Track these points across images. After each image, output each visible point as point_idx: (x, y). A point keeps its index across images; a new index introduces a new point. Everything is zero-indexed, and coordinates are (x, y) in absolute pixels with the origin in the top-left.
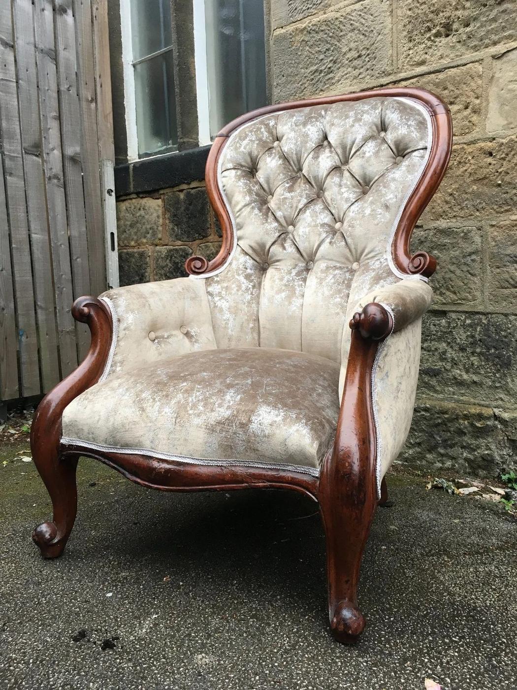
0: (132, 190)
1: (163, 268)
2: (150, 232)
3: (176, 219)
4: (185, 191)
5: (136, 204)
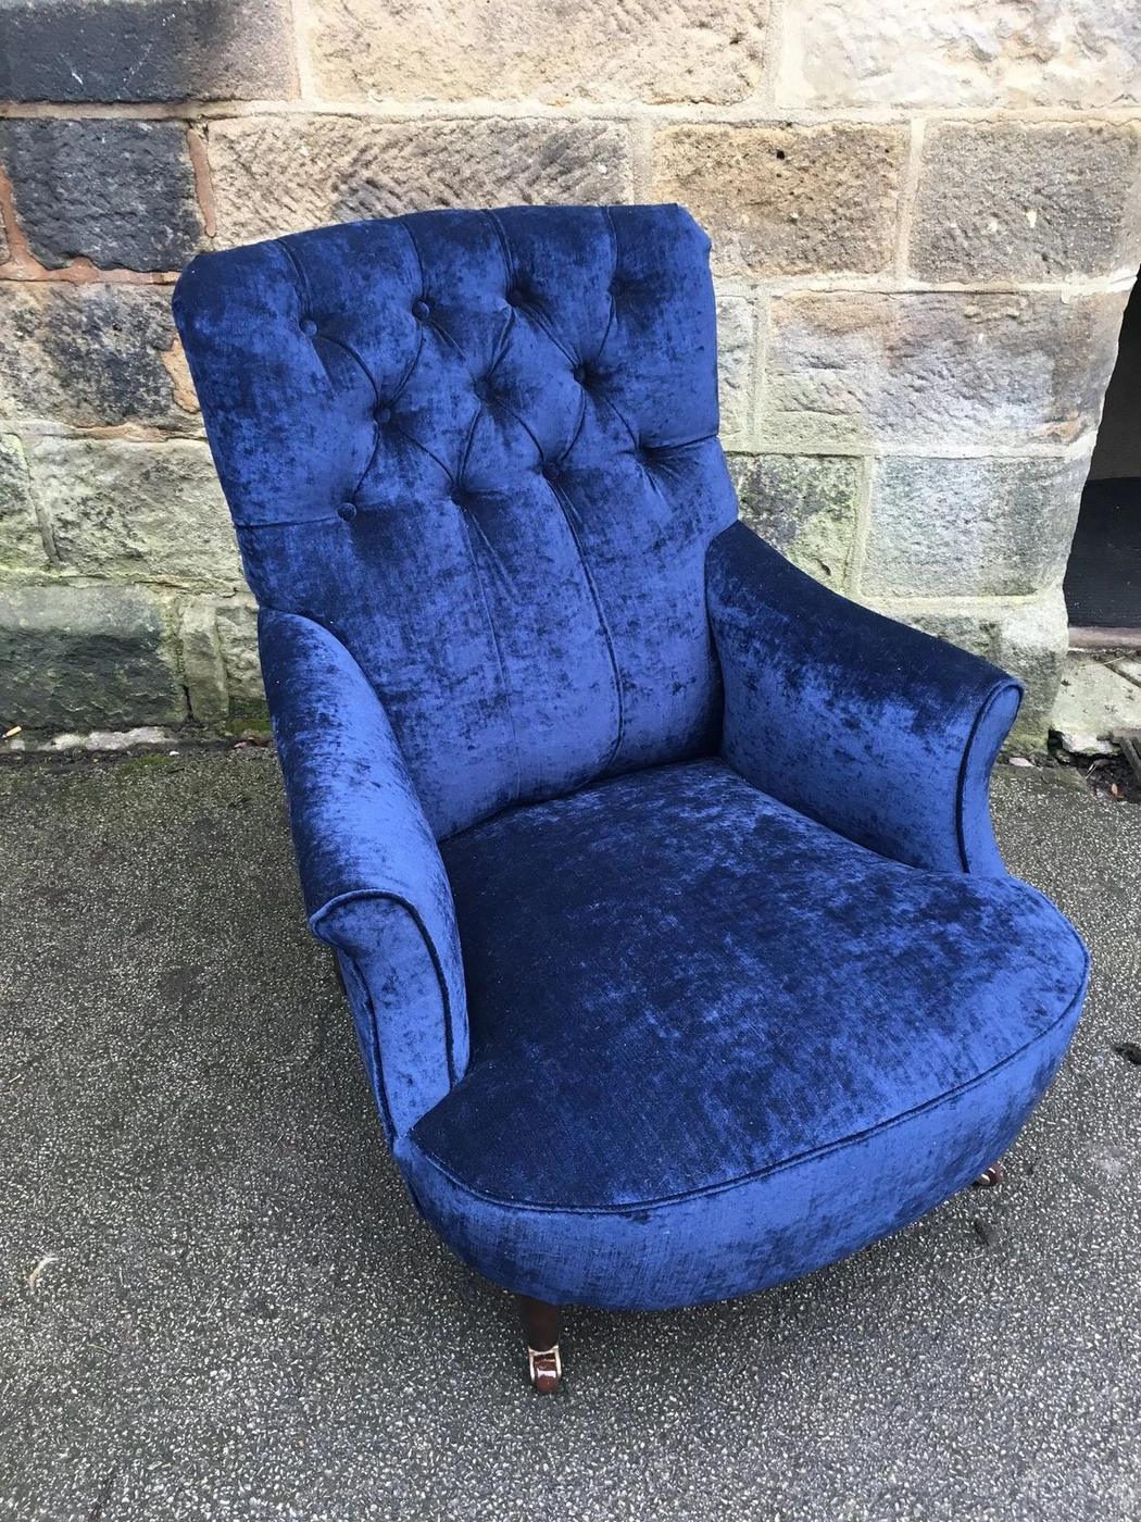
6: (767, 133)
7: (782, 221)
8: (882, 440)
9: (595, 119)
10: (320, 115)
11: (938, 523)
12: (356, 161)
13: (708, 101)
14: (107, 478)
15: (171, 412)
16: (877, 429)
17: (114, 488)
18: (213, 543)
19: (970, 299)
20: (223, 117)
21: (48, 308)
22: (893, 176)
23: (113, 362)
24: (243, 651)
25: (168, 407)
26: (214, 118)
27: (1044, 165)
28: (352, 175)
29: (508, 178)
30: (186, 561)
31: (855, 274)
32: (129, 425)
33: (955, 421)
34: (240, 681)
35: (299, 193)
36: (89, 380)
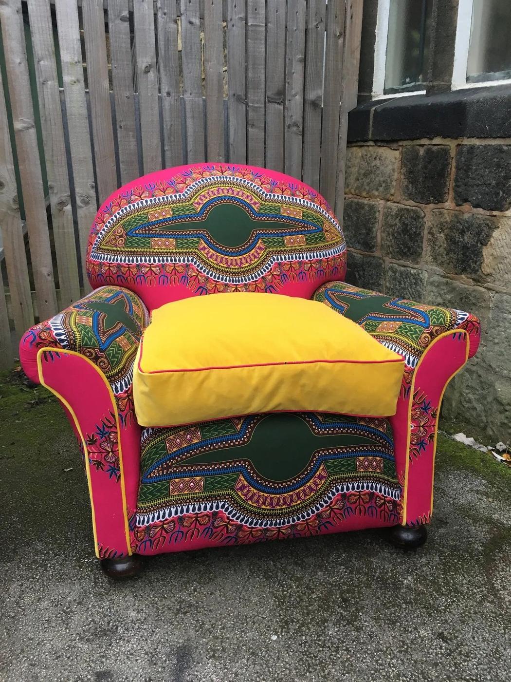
0: (370, 136)
1: (391, 226)
2: (384, 185)
3: (411, 175)
4: (426, 146)
5: (372, 153)
14: (449, 297)
15: (478, 273)
17: (450, 301)
21: (451, 221)
23: (465, 247)
25: (478, 270)
32: (463, 276)
34: (464, 407)
36: (455, 253)
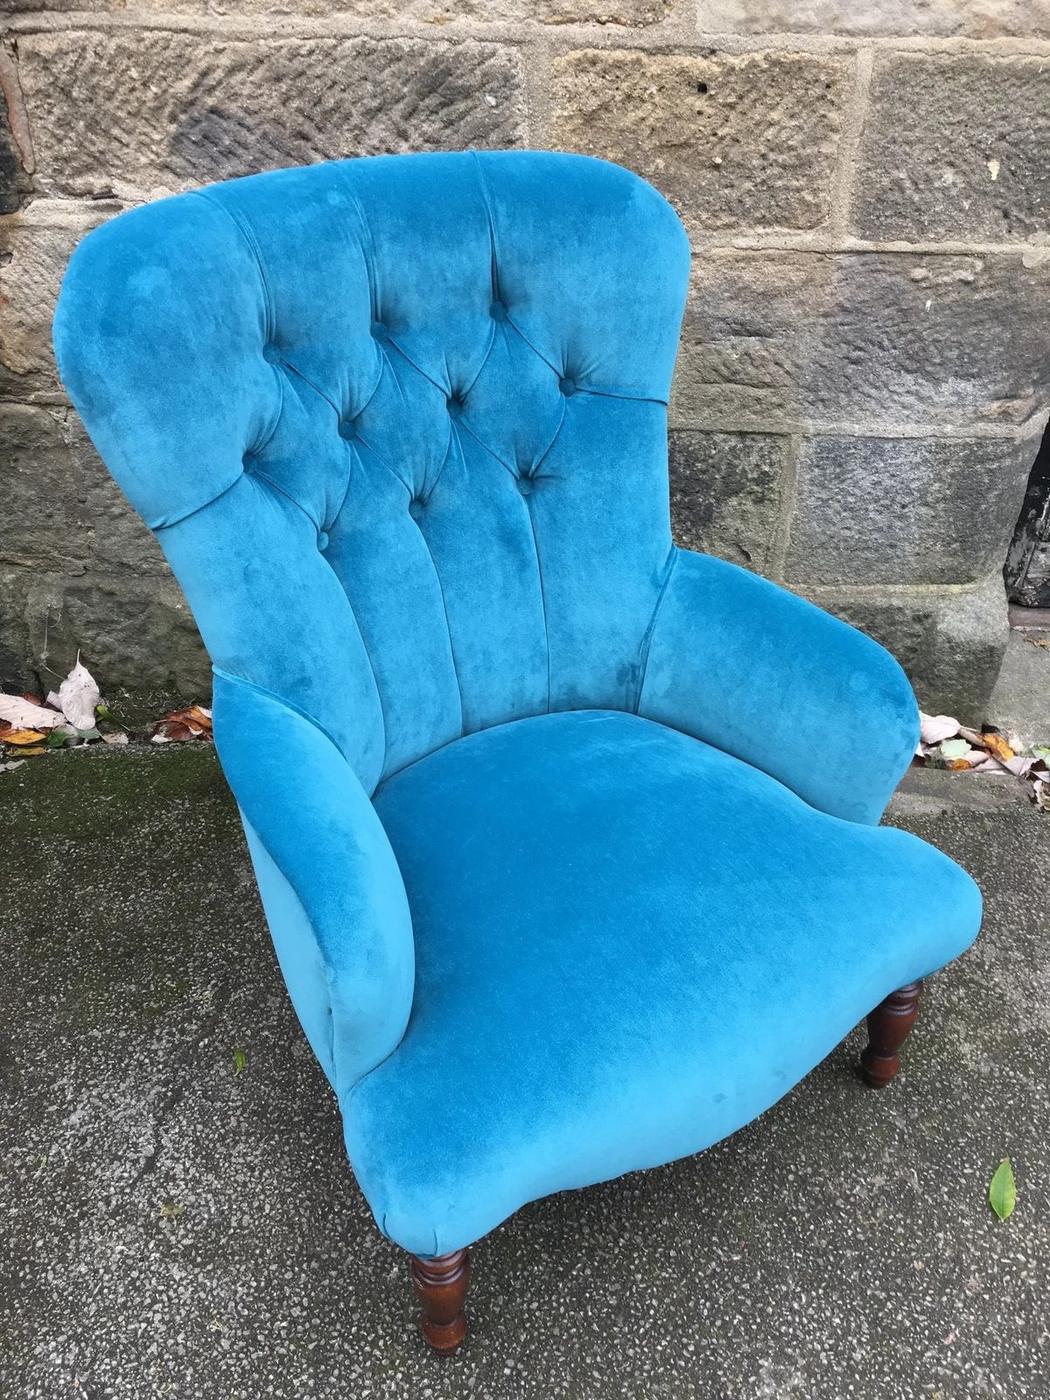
6: (687, 61)
7: (703, 165)
8: (812, 417)
9: (481, 40)
10: (151, 29)
11: (871, 507)
12: (196, 86)
13: (616, 21)
16: (806, 405)
18: (57, 518)
19: (916, 260)
20: (34, 31)
22: (834, 116)
24: (98, 635)
26: (24, 32)
27: (1012, 106)
28: (192, 103)
29: (379, 110)
30: (28, 537)
31: (786, 230)
33: (896, 397)
35: (130, 122)
